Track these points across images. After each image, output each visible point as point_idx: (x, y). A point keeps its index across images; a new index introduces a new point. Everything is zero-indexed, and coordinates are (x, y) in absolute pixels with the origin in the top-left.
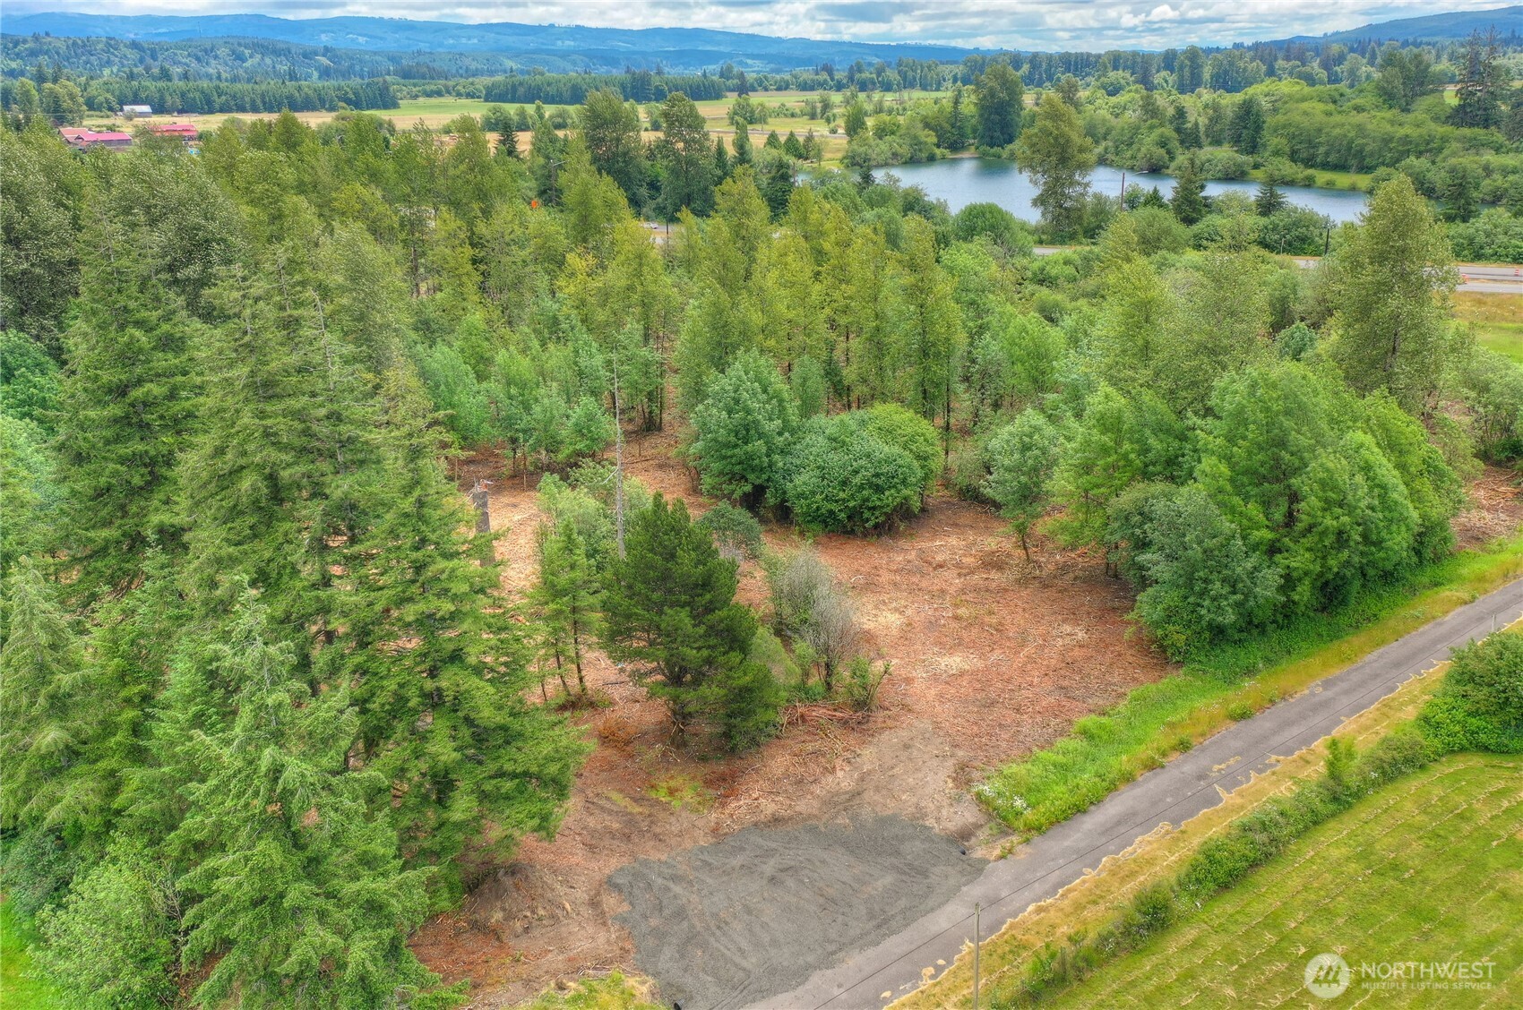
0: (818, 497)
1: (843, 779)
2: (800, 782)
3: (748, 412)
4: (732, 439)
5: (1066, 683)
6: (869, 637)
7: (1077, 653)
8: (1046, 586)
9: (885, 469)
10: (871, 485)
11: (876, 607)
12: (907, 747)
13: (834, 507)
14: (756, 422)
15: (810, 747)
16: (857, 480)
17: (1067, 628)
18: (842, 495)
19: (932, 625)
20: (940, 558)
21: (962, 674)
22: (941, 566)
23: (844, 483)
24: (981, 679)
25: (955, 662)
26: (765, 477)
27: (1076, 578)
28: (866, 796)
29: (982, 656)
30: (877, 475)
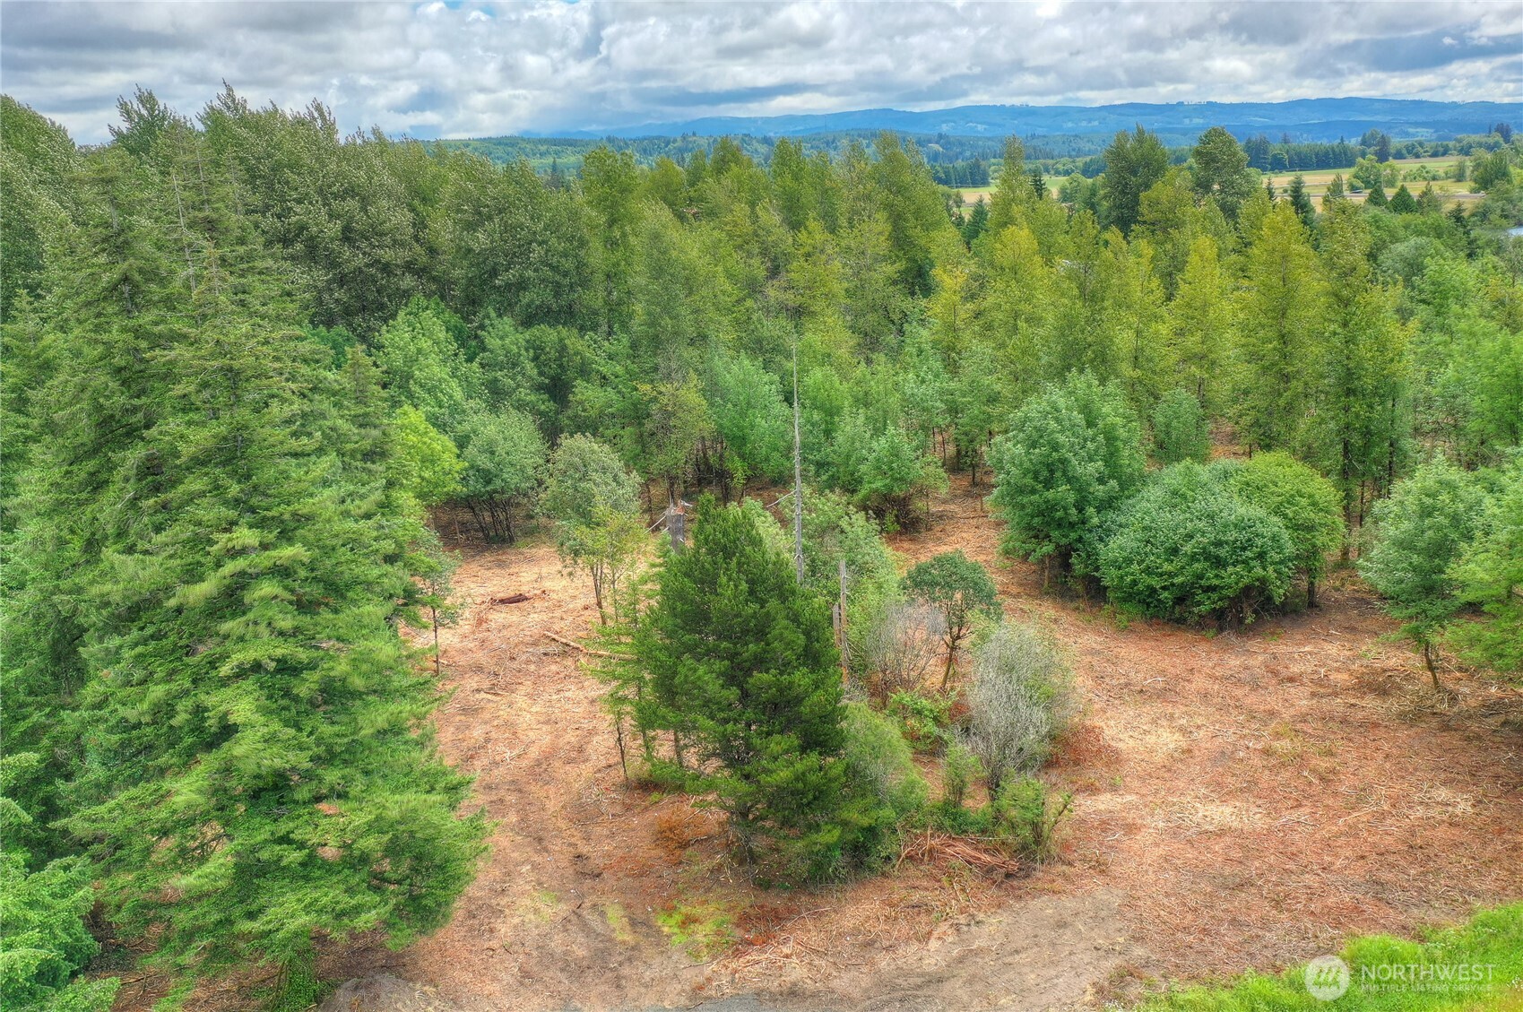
0: (1135, 567)
1: (934, 954)
2: (869, 944)
3: (1055, 447)
4: (1028, 481)
5: (1385, 876)
6: (1114, 759)
7: (1442, 832)
8: (1446, 728)
9: (1232, 535)
10: (1207, 556)
11: (1154, 722)
12: (1062, 924)
13: (1155, 582)
14: (1064, 461)
15: (916, 897)
16: (1188, 548)
17: (1443, 794)
18: (1167, 567)
19: (1223, 756)
20: (1295, 669)
21: (1222, 832)
22: (1291, 680)
23: (1174, 551)
24: (1248, 844)
25: (1222, 813)
26: (1073, 536)
27: (1504, 724)
28: (947, 986)
29: (1273, 812)
30: (1219, 544)
